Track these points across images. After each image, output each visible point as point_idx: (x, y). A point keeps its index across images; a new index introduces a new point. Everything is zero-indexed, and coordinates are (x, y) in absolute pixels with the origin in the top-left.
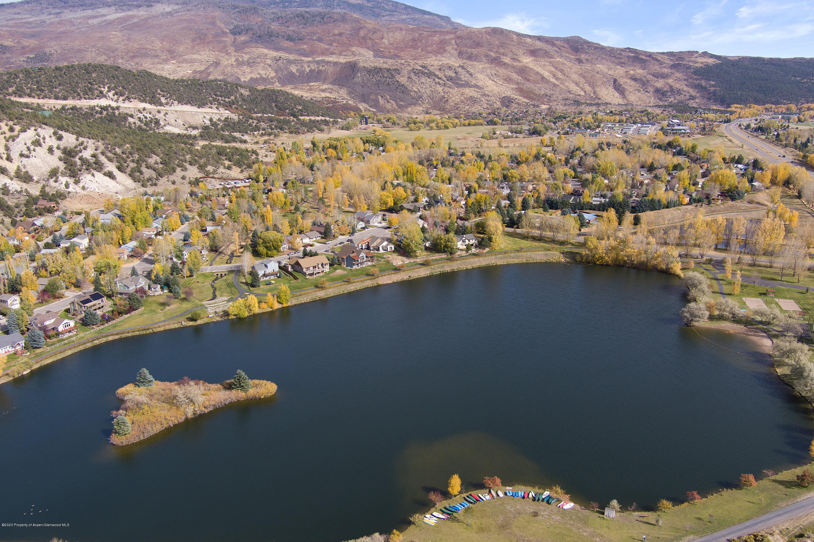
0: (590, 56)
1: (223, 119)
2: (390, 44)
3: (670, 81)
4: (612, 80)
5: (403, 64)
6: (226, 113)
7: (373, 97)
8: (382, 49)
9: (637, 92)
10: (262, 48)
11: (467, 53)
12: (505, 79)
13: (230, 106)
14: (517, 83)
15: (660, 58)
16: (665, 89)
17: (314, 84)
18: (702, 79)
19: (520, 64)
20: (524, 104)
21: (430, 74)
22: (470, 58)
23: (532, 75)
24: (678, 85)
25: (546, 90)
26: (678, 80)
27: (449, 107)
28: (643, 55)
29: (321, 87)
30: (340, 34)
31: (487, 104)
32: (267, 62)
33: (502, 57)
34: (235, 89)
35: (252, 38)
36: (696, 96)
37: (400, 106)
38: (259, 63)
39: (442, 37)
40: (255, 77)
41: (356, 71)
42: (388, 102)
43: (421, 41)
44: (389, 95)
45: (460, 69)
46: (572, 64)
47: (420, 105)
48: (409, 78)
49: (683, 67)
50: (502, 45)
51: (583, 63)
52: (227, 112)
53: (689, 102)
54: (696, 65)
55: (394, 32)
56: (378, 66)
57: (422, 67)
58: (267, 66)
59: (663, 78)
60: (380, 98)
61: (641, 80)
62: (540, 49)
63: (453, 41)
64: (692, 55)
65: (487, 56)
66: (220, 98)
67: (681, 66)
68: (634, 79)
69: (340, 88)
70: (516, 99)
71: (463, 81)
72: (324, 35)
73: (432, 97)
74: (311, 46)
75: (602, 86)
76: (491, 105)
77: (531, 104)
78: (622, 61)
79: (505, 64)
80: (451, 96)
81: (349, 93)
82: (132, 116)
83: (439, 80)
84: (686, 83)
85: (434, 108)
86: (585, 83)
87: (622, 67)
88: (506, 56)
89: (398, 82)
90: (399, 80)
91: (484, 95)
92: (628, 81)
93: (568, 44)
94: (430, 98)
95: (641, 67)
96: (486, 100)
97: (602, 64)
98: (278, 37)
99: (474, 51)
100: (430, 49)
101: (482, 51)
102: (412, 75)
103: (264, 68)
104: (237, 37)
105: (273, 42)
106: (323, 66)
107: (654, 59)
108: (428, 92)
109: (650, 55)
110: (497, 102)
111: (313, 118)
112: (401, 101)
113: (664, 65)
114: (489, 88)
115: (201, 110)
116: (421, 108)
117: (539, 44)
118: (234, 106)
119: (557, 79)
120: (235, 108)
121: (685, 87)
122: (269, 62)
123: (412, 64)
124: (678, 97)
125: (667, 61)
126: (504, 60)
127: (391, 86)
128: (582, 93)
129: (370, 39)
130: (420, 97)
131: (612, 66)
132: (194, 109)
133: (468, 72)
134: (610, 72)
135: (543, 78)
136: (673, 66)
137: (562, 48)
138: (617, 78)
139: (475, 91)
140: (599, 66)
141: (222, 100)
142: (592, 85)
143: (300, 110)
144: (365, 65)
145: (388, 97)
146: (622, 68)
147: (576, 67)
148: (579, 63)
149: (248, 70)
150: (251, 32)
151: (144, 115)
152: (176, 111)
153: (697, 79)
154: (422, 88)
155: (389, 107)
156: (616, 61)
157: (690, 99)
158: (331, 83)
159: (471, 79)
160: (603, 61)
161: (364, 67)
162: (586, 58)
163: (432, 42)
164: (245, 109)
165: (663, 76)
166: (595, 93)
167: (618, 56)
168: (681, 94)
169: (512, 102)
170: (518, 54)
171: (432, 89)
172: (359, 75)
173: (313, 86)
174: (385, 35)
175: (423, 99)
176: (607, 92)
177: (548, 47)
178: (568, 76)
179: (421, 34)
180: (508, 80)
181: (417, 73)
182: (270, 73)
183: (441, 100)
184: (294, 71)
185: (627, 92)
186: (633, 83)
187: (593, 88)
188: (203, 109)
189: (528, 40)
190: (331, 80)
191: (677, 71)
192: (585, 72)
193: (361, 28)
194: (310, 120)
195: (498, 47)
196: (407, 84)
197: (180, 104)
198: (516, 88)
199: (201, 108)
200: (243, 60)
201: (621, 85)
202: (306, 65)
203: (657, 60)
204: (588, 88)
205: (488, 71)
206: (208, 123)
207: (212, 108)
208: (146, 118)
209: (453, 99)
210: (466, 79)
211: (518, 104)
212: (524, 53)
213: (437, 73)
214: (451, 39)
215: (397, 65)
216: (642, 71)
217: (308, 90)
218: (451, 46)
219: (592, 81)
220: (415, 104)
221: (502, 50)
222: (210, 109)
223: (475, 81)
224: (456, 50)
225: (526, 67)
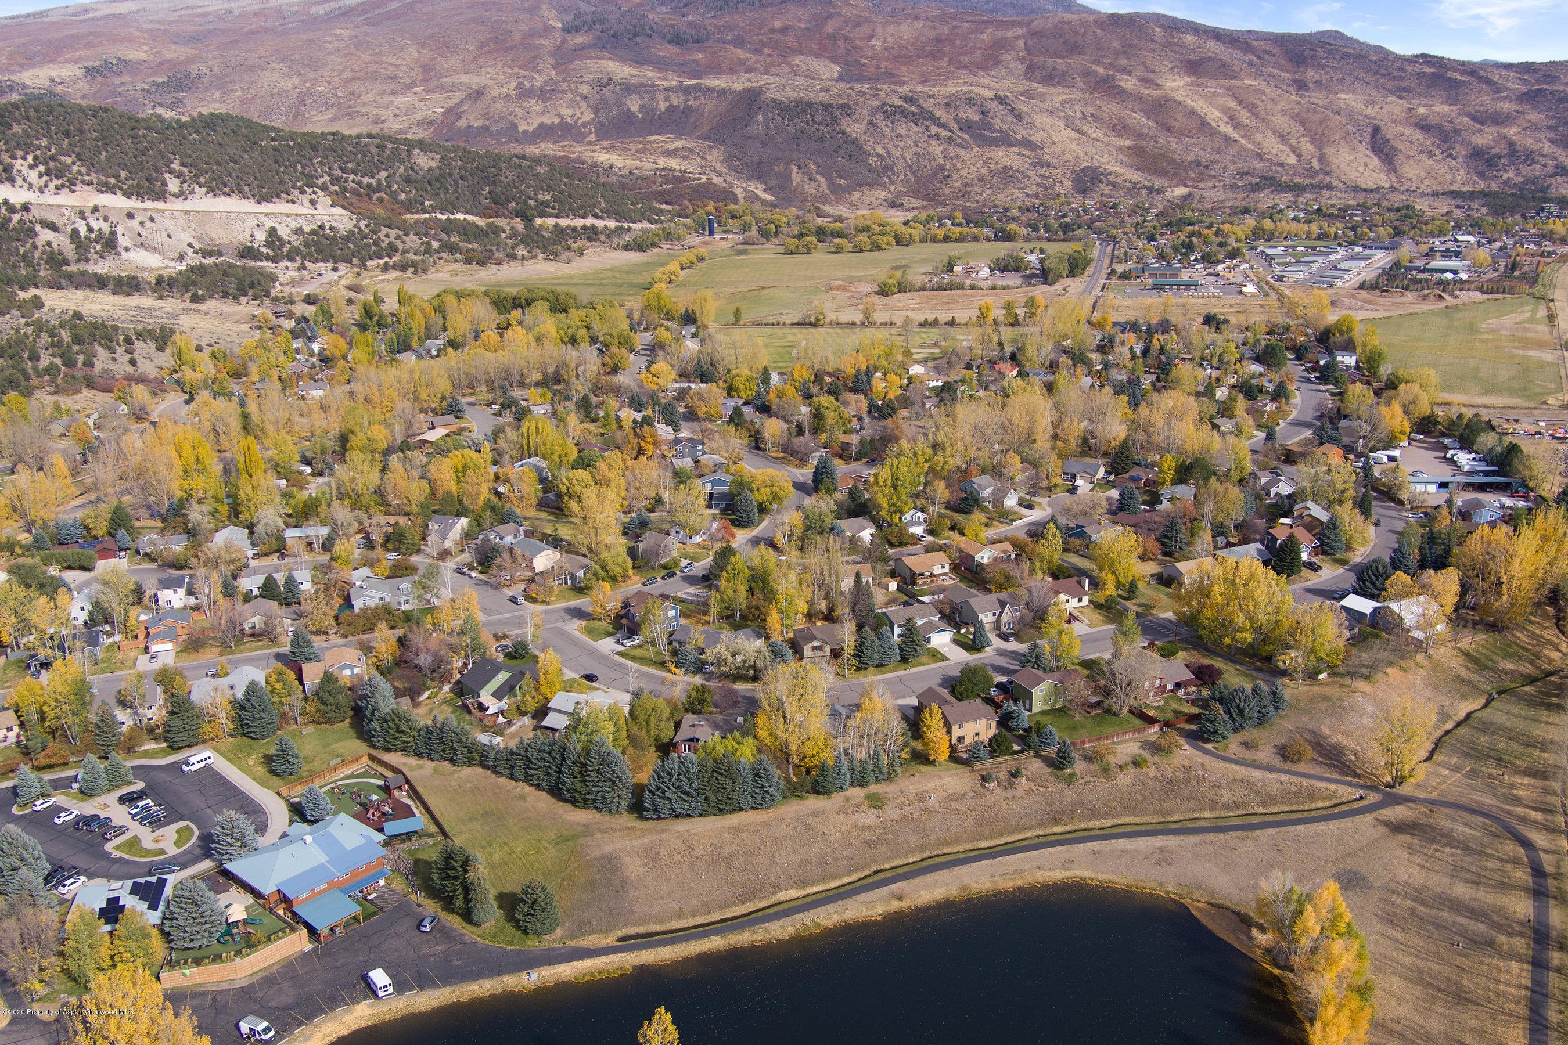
0: (1327, 73)
1: (307, 229)
2: (886, 49)
3: (1512, 131)
4: (1370, 130)
5: (864, 94)
6: (329, 215)
7: (779, 168)
8: (863, 61)
9: (1424, 157)
10: (610, 59)
11: (1044, 68)
12: (1113, 126)
14: (1140, 136)
16: (1494, 151)
17: (658, 137)
19: (1156, 93)
20: (1128, 185)
21: (923, 117)
22: (1049, 79)
23: (1179, 116)
24: (1529, 142)
25: (1201, 153)
26: (1534, 128)
27: (947, 191)
28: (1456, 71)
29: (668, 146)
30: (784, 30)
31: (1038, 185)
32: (580, 91)
33: (1119, 77)
35: (599, 38)
37: (835, 189)
38: (563, 92)
39: (999, 34)
41: (757, 109)
42: (811, 179)
43: (952, 41)
44: (815, 163)
45: (994, 105)
46: (1280, 91)
47: (884, 186)
48: (871, 124)
49: (1549, 97)
50: (1127, 50)
51: (1308, 89)
52: (336, 210)
53: (1552, 180)
55: (899, 24)
56: (807, 99)
57: (906, 99)
58: (578, 98)
59: (1498, 124)
60: (795, 169)
61: (1439, 128)
62: (1210, 59)
63: (1021, 43)
65: (1087, 74)
66: (352, 177)
67: (1545, 96)
68: (1424, 126)
70: (1110, 173)
71: (997, 131)
72: (750, 31)
73: (915, 168)
74: (712, 54)
75: (1342, 143)
76: (1046, 188)
77: (1144, 187)
78: (1404, 84)
79: (1123, 92)
80: (959, 166)
81: (729, 159)
82: (53, 227)
83: (940, 130)
84: (1552, 135)
85: (914, 193)
86: (1303, 135)
87: (1401, 98)
88: (1130, 74)
89: (844, 133)
90: (848, 130)
91: (1041, 163)
92: (1408, 131)
93: (1281, 46)
94: (911, 170)
95: (1448, 97)
96: (1040, 176)
97: (1354, 92)
98: (652, 36)
99: (1062, 64)
100: (966, 59)
101: (1078, 62)
102: (880, 116)
104: (569, 37)
105: (635, 48)
106: (695, 98)
107: (1481, 79)
108: (908, 157)
110: (1065, 181)
111: (564, 222)
112: (841, 178)
113: (1504, 94)
114: (1057, 149)
115: (263, 208)
116: (883, 194)
117: (1213, 47)
118: (375, 197)
119: (1237, 126)
121: (1547, 144)
122: (585, 89)
123: (882, 94)
124: (1525, 170)
125: (1516, 86)
126: (1121, 83)
127: (827, 144)
128: (1292, 160)
129: (846, 38)
130: (889, 168)
131: (1377, 96)
132: (249, 206)
133: (1013, 110)
134: (1369, 111)
135: (1203, 125)
136: (1525, 97)
137: (1266, 57)
138: (1381, 124)
139: (1019, 154)
140: (1344, 96)
141: (353, 181)
142: (1319, 140)
144: (778, 96)
145: (813, 167)
146: (1401, 102)
147: (1289, 99)
148: (1299, 89)
150: (600, 28)
151: (88, 225)
152: (187, 213)
154: (896, 146)
155: (812, 191)
156: (1390, 84)
157: (1556, 174)
158: (699, 136)
159: (1016, 126)
160: (1357, 85)
161: (774, 100)
162: (1317, 77)
163: (975, 44)
165: (1498, 119)
166: (1322, 159)
167: (1395, 73)
168: (1534, 162)
169: (1101, 182)
170: (1157, 69)
171: (920, 151)
172: (761, 117)
173: (653, 142)
174: (879, 31)
175: (894, 174)
176: (1351, 158)
178: (1263, 120)
179: (956, 27)
180: (1120, 128)
181: (892, 114)
182: (582, 114)
183: (935, 174)
184: (634, 108)
185: (1400, 157)
186: (1419, 135)
187: (1320, 149)
188: (271, 205)
189: (1189, 38)
190: (699, 132)
191: (1535, 108)
192: (1308, 111)
193: (831, 16)
194: (557, 226)
195: (1117, 54)
196: (863, 137)
197: (211, 195)
198: (1129, 148)
199: (264, 204)
200: (532, 86)
201: (1388, 141)
202: (661, 97)
203: (1489, 82)
204: (1307, 147)
205: (1077, 108)
207: (293, 202)
208: (90, 230)
209: (962, 172)
210: (1004, 127)
211: (1114, 185)
212: (1172, 69)
213: (940, 113)
214: (1019, 37)
215: (849, 95)
216: (1446, 108)
217: (638, 151)
218: (1013, 53)
219: (1320, 131)
220: (871, 185)
221: (1123, 62)
222: (290, 205)
223: (1025, 133)
224: (1022, 61)
225: (1168, 99)
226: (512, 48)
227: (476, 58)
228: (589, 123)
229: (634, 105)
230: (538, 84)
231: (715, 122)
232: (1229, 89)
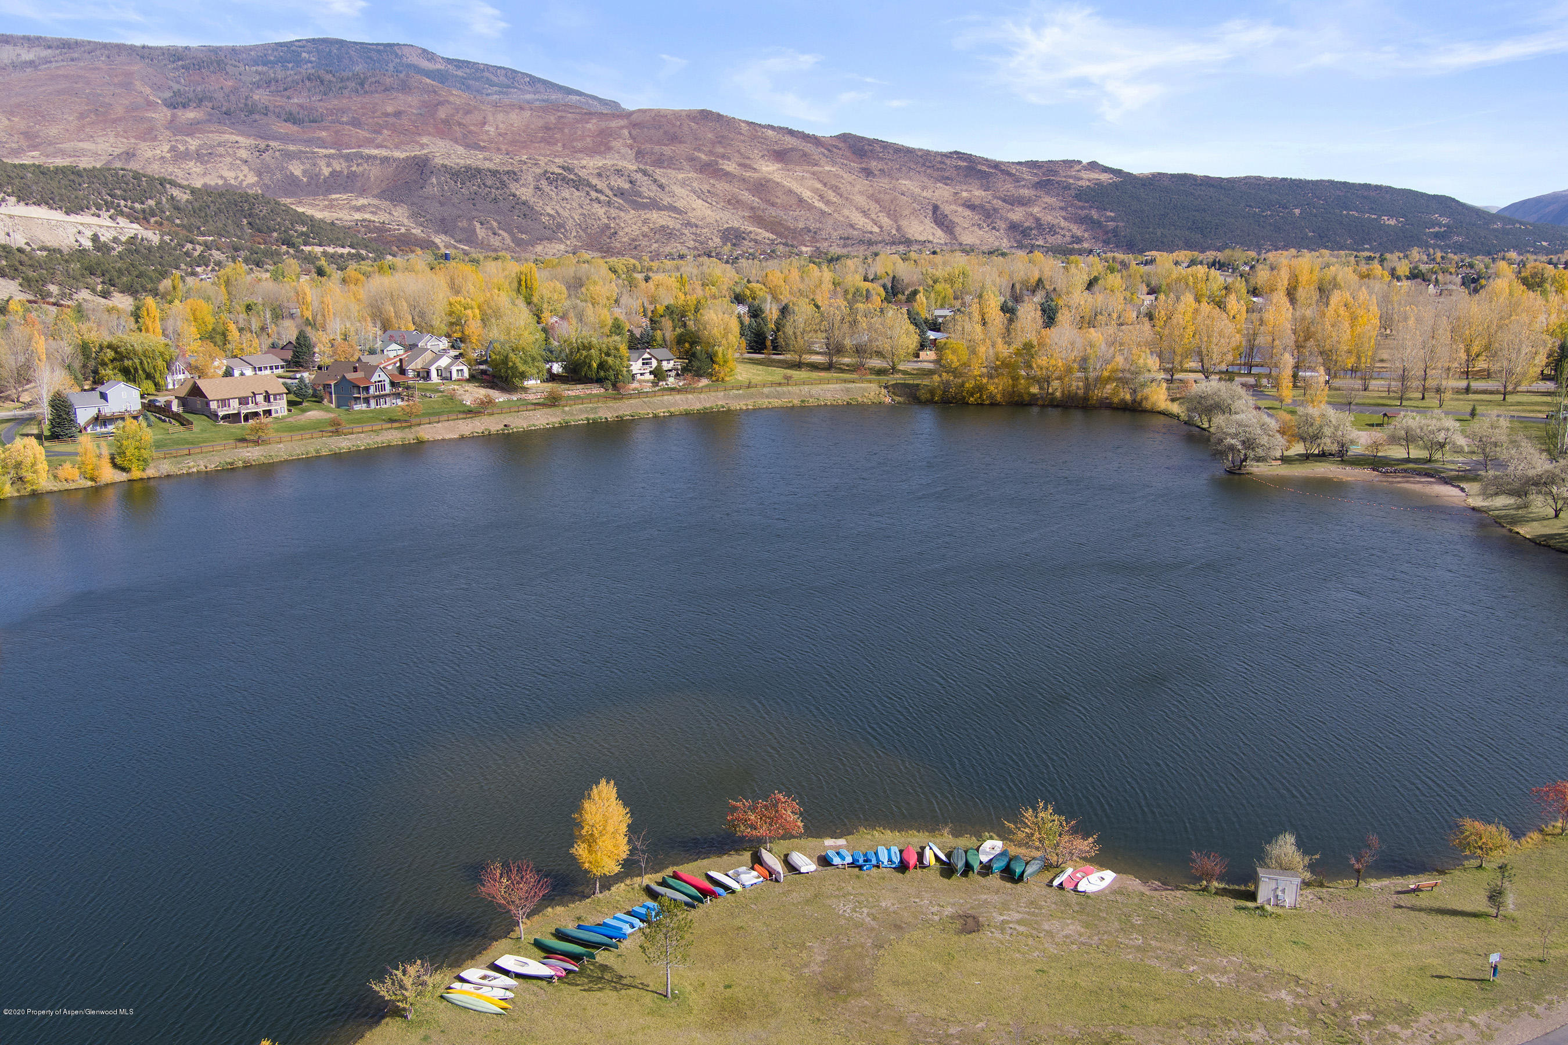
0: (886, 164)
1: (123, 239)
2: (500, 135)
3: (1036, 210)
4: (931, 208)
5: (525, 163)
6: (132, 229)
7: (463, 224)
8: (482, 144)
9: (976, 228)
10: (232, 133)
11: (652, 153)
12: (729, 201)
13: (145, 218)
14: (752, 208)
15: (1014, 171)
16: (1027, 224)
17: (338, 196)
18: (1091, 207)
19: (756, 175)
20: (767, 241)
21: (579, 183)
22: (660, 162)
23: (779, 194)
24: (1049, 218)
25: (807, 222)
26: (1049, 208)
27: (618, 245)
28: (983, 165)
29: (354, 203)
30: (398, 114)
31: (694, 240)
32: (238, 155)
33: (721, 161)
34: (159, 187)
35: (210, 115)
36: (1083, 237)
37: (519, 243)
38: (221, 156)
39: (603, 124)
40: (213, 183)
41: (428, 174)
42: (495, 234)
43: (561, 130)
44: (496, 220)
45: (639, 176)
46: (854, 177)
47: (561, 241)
48: (537, 188)
49: (1056, 186)
50: (720, 140)
51: (874, 176)
52: (135, 226)
54: (1080, 183)
55: (508, 113)
56: (474, 166)
57: (563, 168)
58: (238, 162)
59: (1023, 205)
60: (478, 225)
61: (982, 207)
62: (792, 150)
63: (626, 132)
64: (1072, 167)
65: (691, 159)
66: (122, 203)
67: (1052, 185)
68: (970, 206)
69: (395, 206)
70: (751, 232)
71: (647, 198)
72: (364, 114)
73: (584, 226)
74: (337, 132)
75: (912, 218)
76: (702, 243)
77: (781, 243)
78: (947, 174)
79: (727, 174)
80: (622, 225)
81: (414, 216)
83: (599, 195)
84: (1064, 214)
85: (590, 246)
86: (880, 211)
87: (946, 184)
88: (729, 159)
89: (514, 196)
90: (518, 193)
91: (689, 224)
92: (960, 209)
93: (845, 142)
94: (581, 228)
95: (982, 185)
96: (693, 234)
97: (911, 179)
98: (266, 115)
99: (667, 150)
100: (579, 145)
101: (681, 149)
102: (544, 183)
103: (232, 167)
104: (179, 112)
105: (255, 124)
106: (358, 165)
107: (1002, 171)
108: (576, 218)
109: (996, 165)
110: (714, 238)
111: (330, 250)
112: (522, 233)
113: (1023, 183)
114: (698, 213)
115: (73, 218)
116: (562, 247)
117: (790, 142)
118: (153, 220)
119: (828, 203)
120: (156, 222)
121: (1062, 220)
122: (243, 154)
123: (542, 163)
124: (1050, 239)
125: (1028, 176)
126: (724, 167)
127: (501, 204)
128: (876, 229)
129: (460, 124)
130: (560, 226)
131: (929, 183)
132: (58, 216)
133: (655, 181)
134: (925, 194)
135: (801, 201)
136: (1039, 185)
137: (835, 150)
138: (939, 203)
139: (670, 216)
140: (904, 182)
141: (126, 206)
142: (894, 215)
143: (303, 234)
144: (446, 162)
145: (495, 224)
146: (947, 187)
147: (862, 184)
148: (868, 175)
149: (198, 170)
150: (210, 105)
152: (11, 217)
153: (1082, 208)
154: (564, 208)
155: (497, 244)
156: (936, 174)
157: (1073, 242)
158: (375, 196)
159: (660, 194)
160: (911, 174)
161: (444, 166)
162: (880, 167)
163: (583, 132)
164: (178, 226)
166: (899, 229)
167: (938, 166)
168: (1055, 233)
169: (744, 239)
170: (750, 156)
171: (585, 212)
172: (434, 180)
173: (337, 200)
174: (490, 118)
175: (566, 230)
176: (922, 229)
177: (809, 148)
178: (847, 199)
179: (562, 117)
180: (734, 202)
181: (553, 180)
182: (245, 176)
183: (603, 231)
184: (298, 172)
185: (958, 228)
186: (968, 213)
187: (896, 222)
188: (79, 217)
189: (770, 132)
190: (375, 192)
191: (1047, 193)
192: (880, 192)
193: (440, 103)
194: (324, 252)
195: (713, 143)
196: (533, 200)
197: (22, 204)
198: (750, 217)
199: (73, 215)
200: (187, 149)
201: (946, 216)
202: (322, 163)
203: (1009, 174)
204: (885, 221)
205: (695, 184)
206: (88, 244)
207: (99, 216)
209: (626, 230)
210: (652, 194)
211: (756, 241)
212: (763, 156)
213: (594, 181)
214: (622, 128)
215: (512, 164)
216: (983, 193)
217: (326, 207)
218: (621, 141)
219: (892, 208)
220: (549, 239)
221: (720, 150)
222: (95, 218)
223: (669, 200)
224: (631, 147)
225: (768, 181)
226: (120, 119)
227: (81, 129)
228: (254, 185)
229: (297, 169)
230: (193, 148)
231: (384, 185)
232: (813, 174)
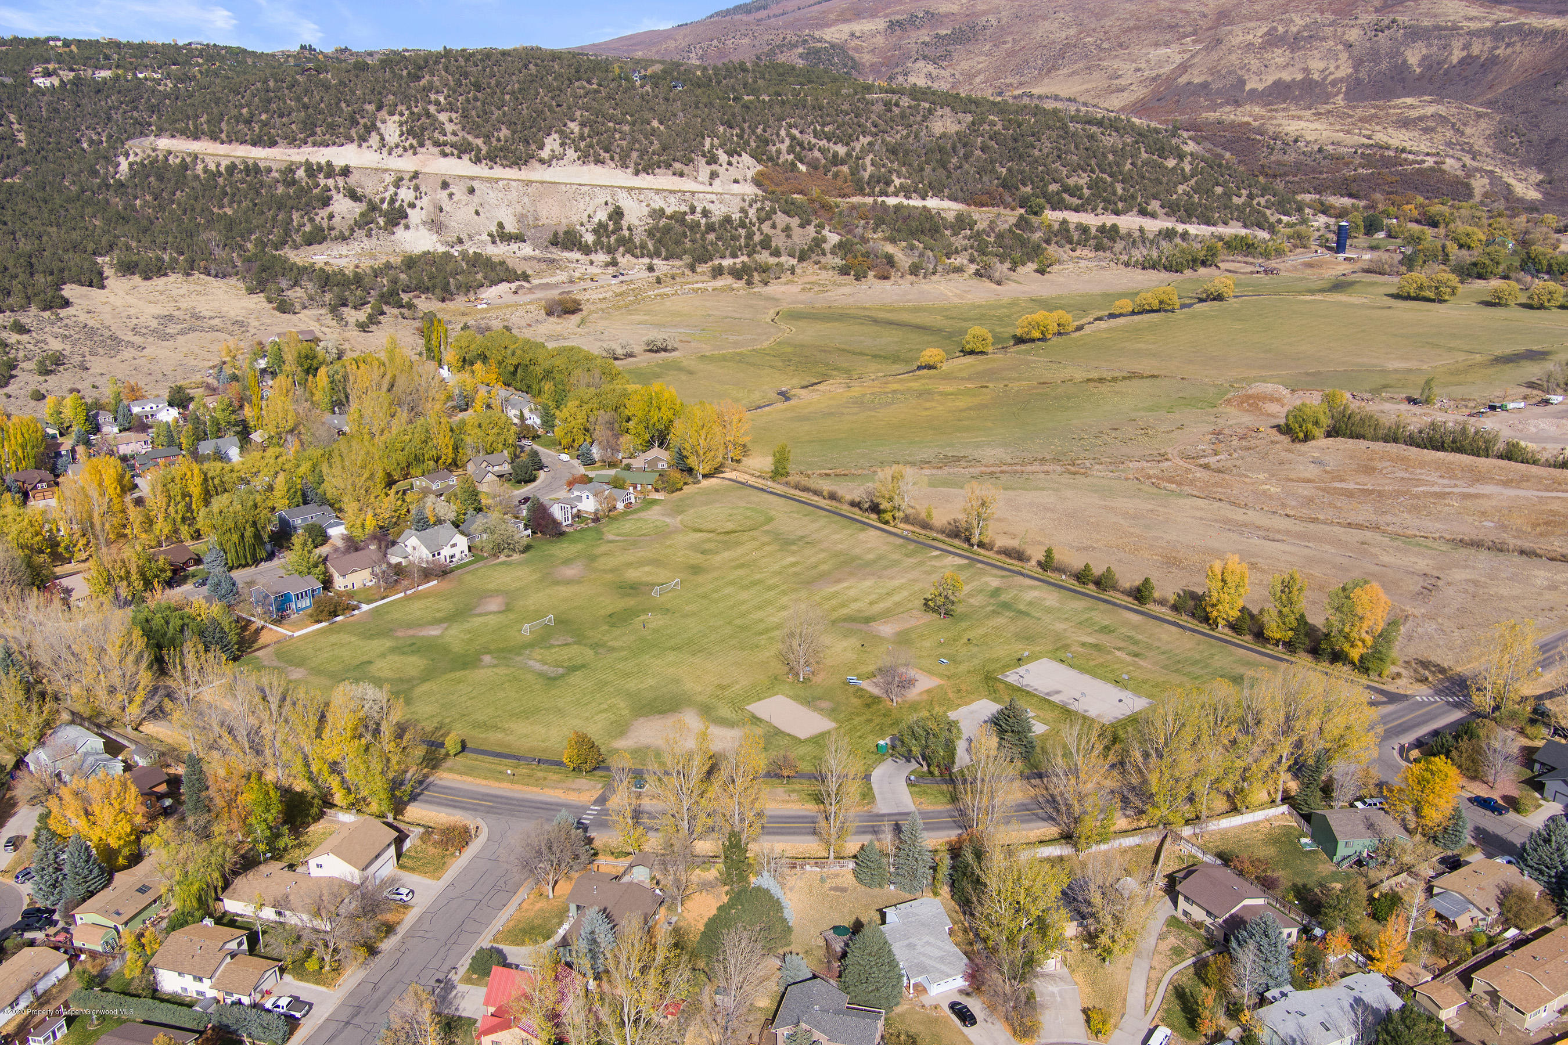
29: (1413, 113)
32: (1346, 37)
38: (1323, 39)
40: (1289, 79)
52: (740, 188)
58: (1340, 47)
82: (354, 196)
111: (1076, 219)
118: (833, 170)
122: (1354, 35)
152: (533, 183)
173: (1397, 106)
184: (1414, 60)
188: (648, 177)
194: (1062, 223)
197: (580, 161)
199: (642, 175)
200: (1287, 31)
207: (686, 175)
222: (676, 178)
228: (1341, 80)
229: (1413, 56)
230: (1295, 29)
231: (1520, 79)
